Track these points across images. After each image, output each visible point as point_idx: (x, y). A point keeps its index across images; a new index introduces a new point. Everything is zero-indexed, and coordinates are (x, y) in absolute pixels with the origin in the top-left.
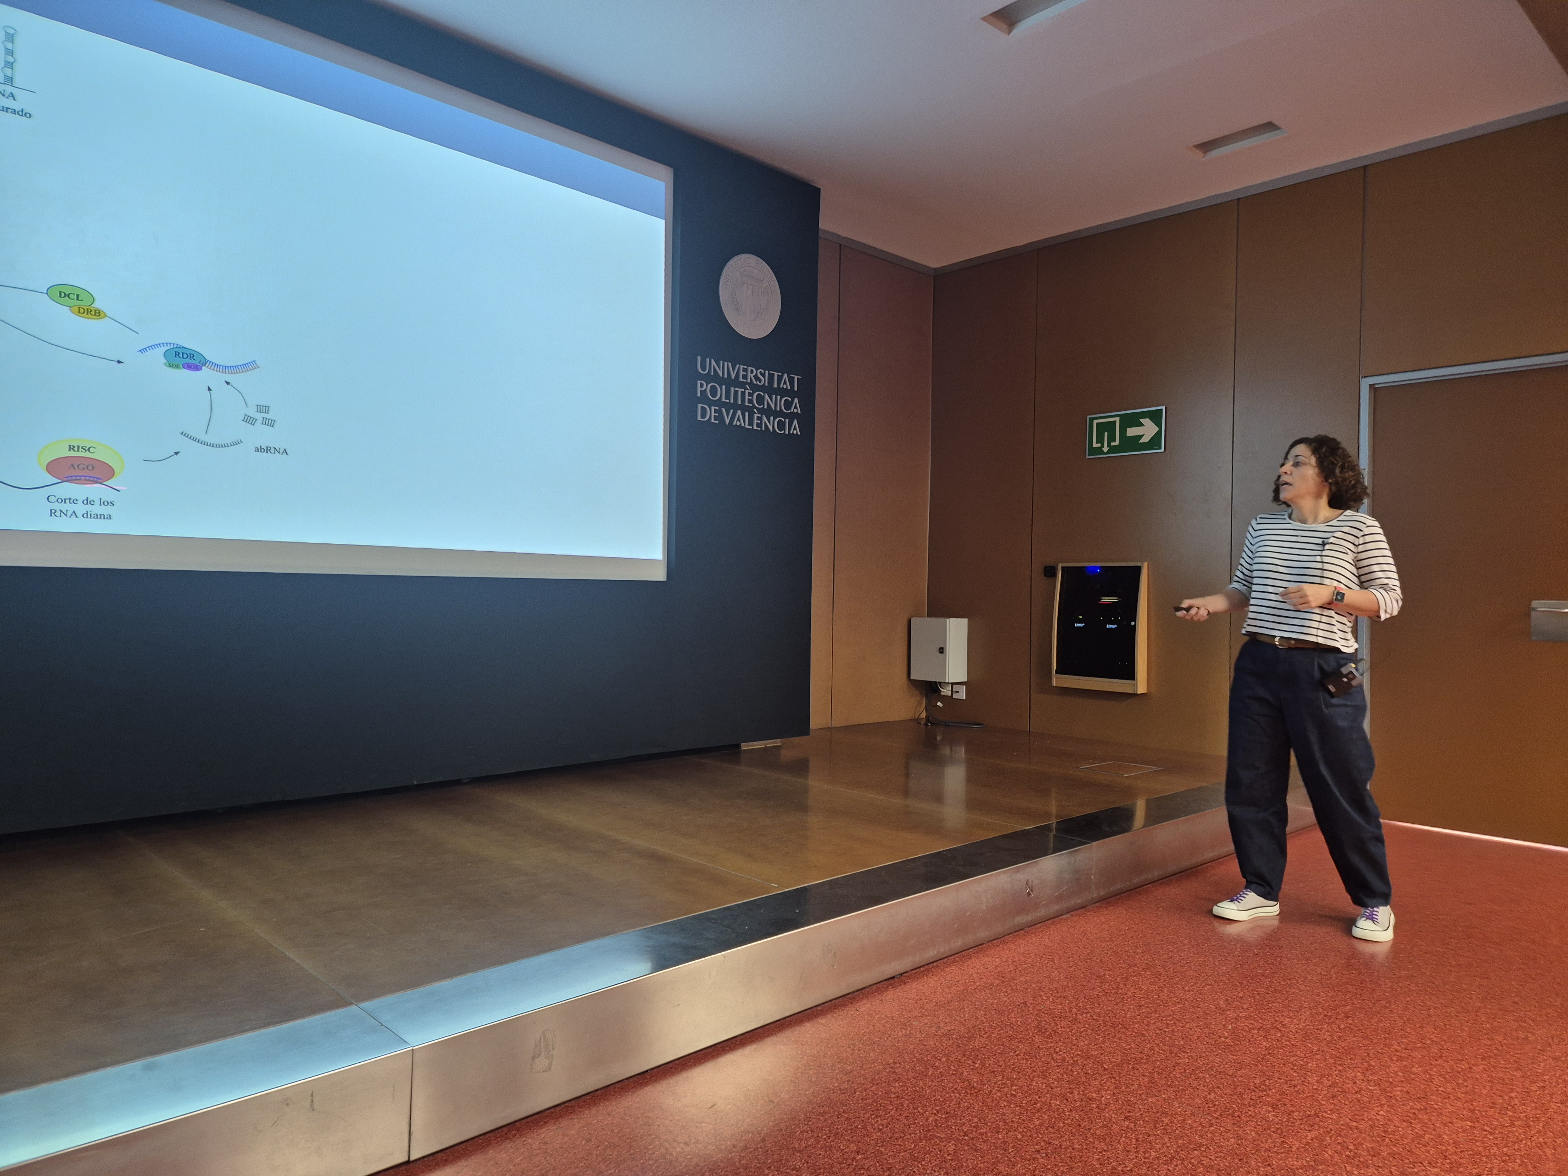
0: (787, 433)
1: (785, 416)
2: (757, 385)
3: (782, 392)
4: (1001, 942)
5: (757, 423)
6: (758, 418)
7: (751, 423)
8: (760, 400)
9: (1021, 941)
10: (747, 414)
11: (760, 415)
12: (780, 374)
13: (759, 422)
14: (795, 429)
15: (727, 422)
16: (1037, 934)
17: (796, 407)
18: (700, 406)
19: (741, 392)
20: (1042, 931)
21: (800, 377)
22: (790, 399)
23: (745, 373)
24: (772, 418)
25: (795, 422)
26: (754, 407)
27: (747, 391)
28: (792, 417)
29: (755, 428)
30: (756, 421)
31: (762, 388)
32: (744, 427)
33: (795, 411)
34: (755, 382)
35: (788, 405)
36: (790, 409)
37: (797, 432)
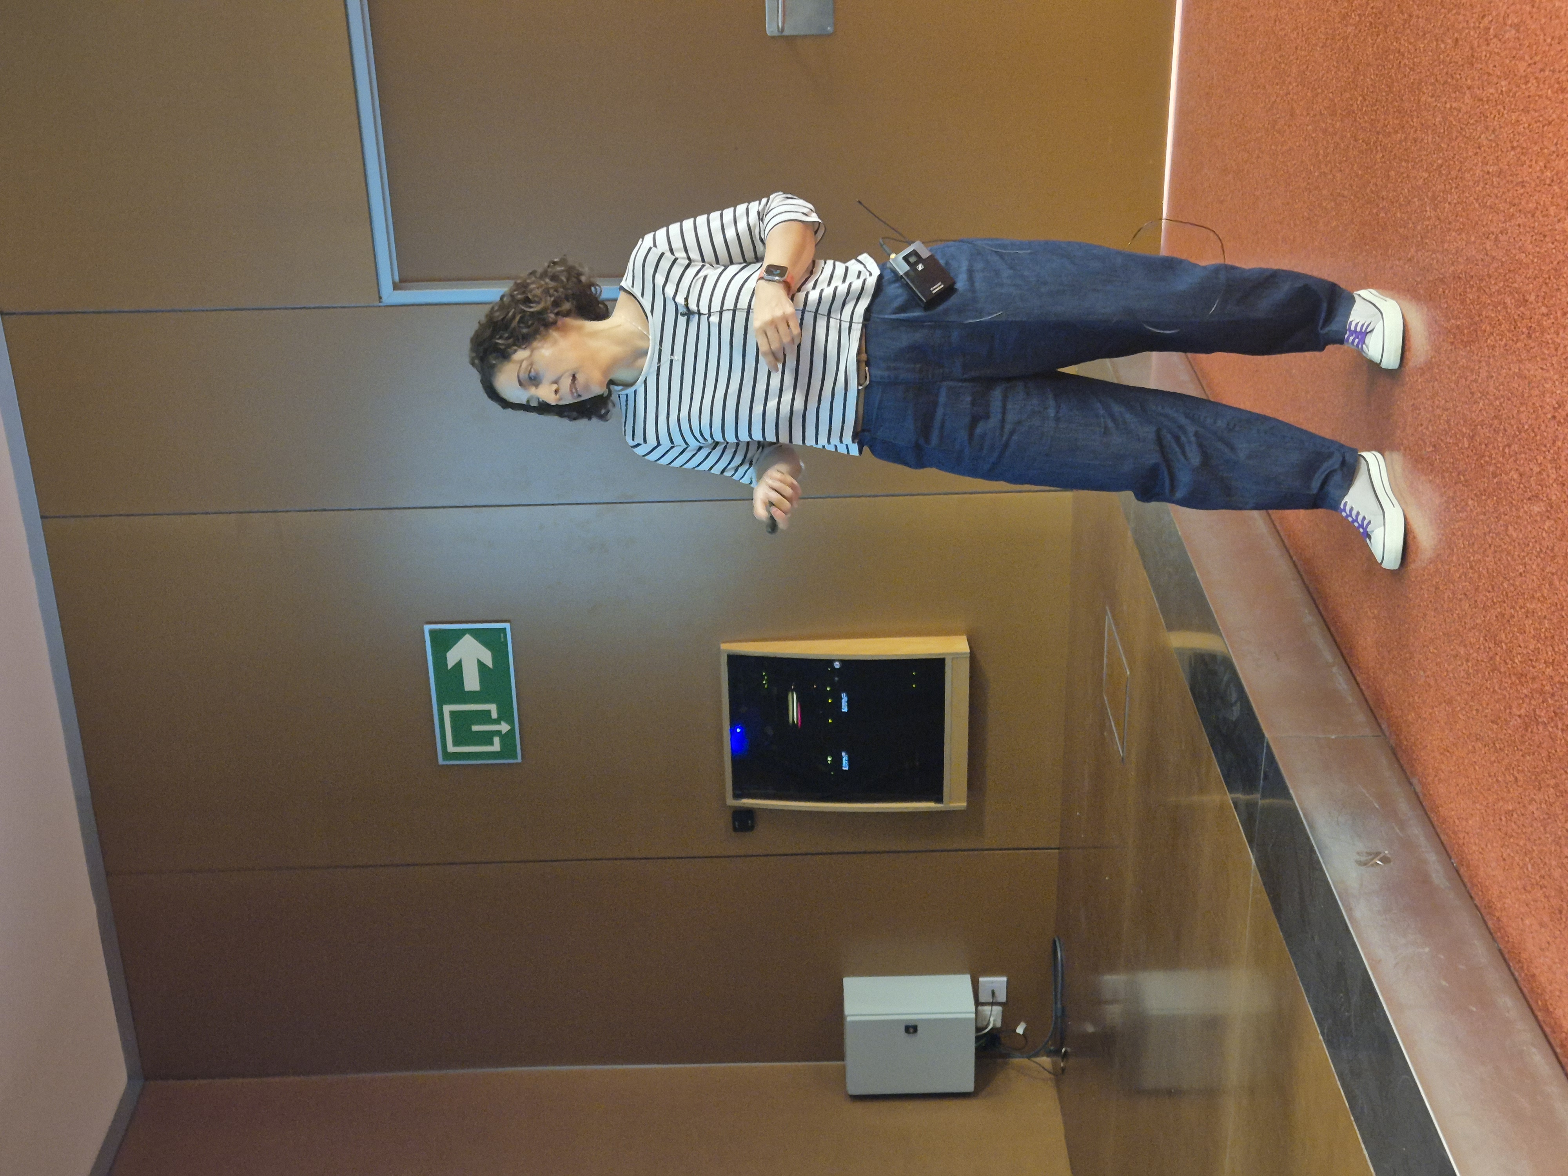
4: (1489, 913)
9: (1482, 874)
16: (1461, 842)
20: (1454, 832)
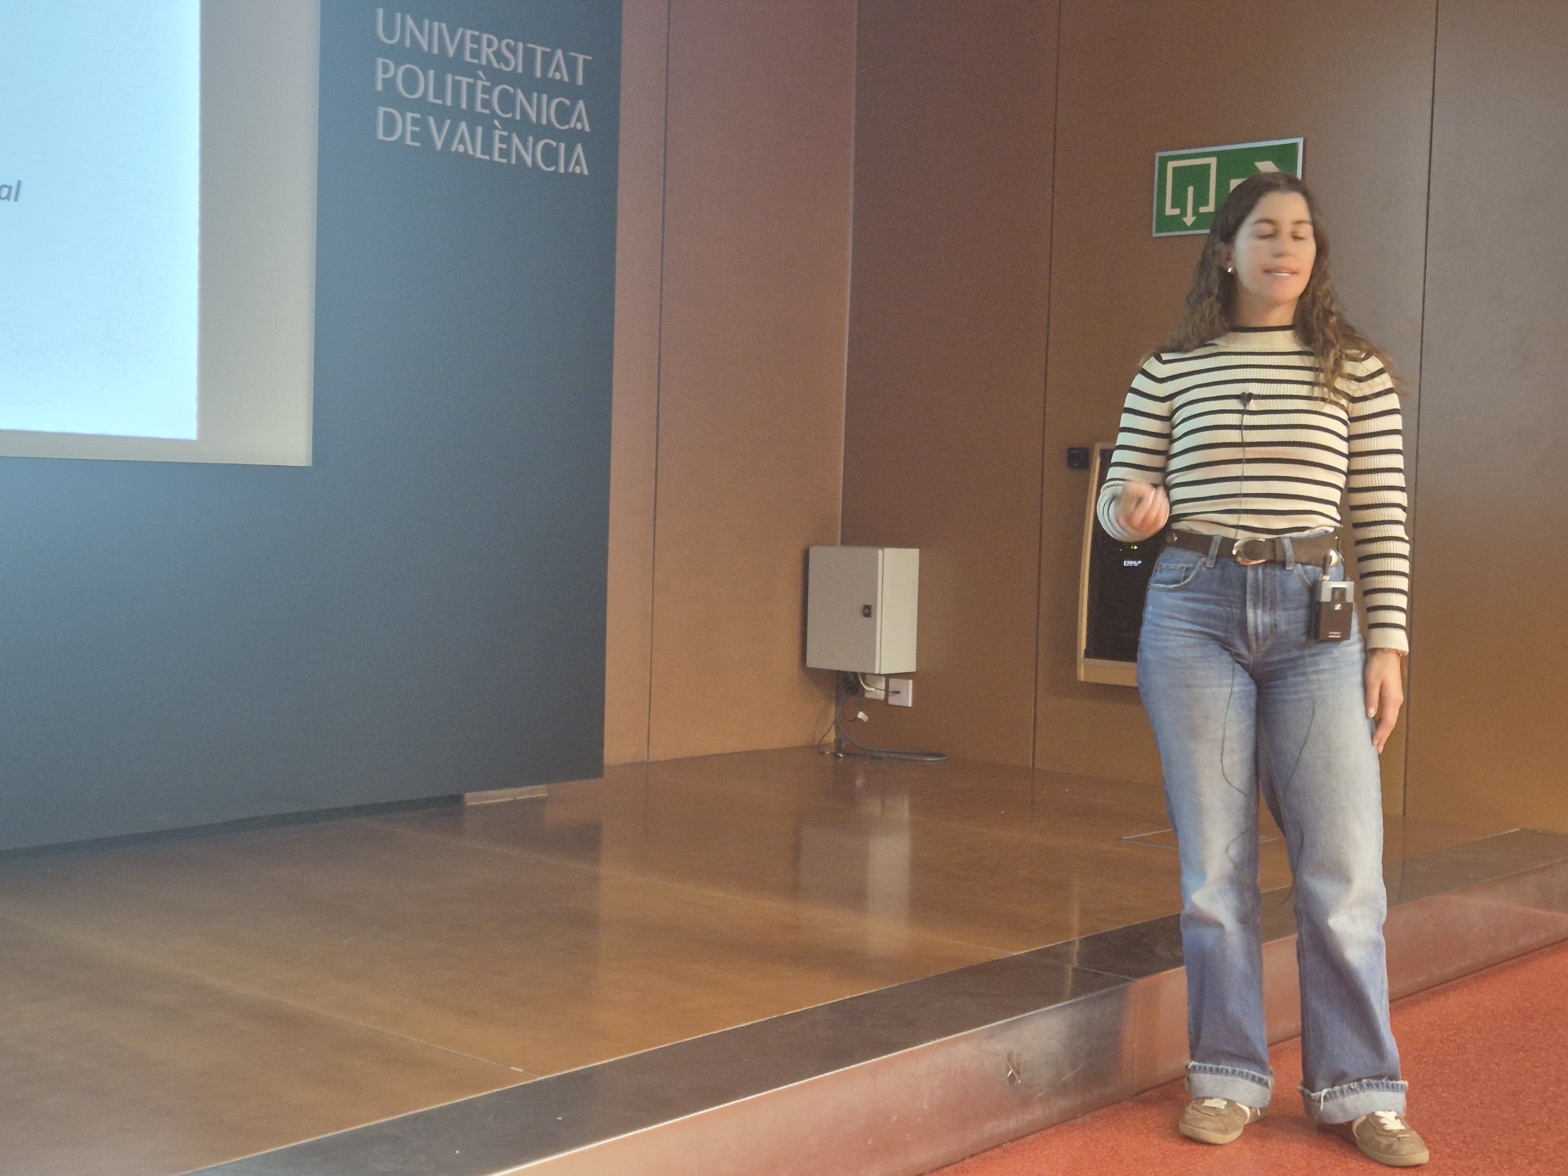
0: (562, 170)
1: (558, 136)
2: (500, 70)
3: (551, 87)
5: (500, 149)
6: (502, 139)
7: (487, 148)
8: (507, 101)
10: (479, 130)
11: (506, 133)
12: (548, 50)
13: (504, 146)
14: (578, 163)
15: (439, 144)
16: (1023, 1155)
17: (579, 119)
18: (381, 110)
19: (468, 83)
20: (1035, 1149)
21: (590, 58)
22: (568, 102)
23: (476, 46)
24: (531, 139)
25: (579, 149)
26: (494, 115)
27: (480, 83)
28: (572, 138)
29: (496, 158)
30: (497, 145)
31: (512, 78)
32: (472, 158)
33: (579, 126)
34: (496, 65)
35: (564, 114)
36: (568, 123)
37: (582, 171)
